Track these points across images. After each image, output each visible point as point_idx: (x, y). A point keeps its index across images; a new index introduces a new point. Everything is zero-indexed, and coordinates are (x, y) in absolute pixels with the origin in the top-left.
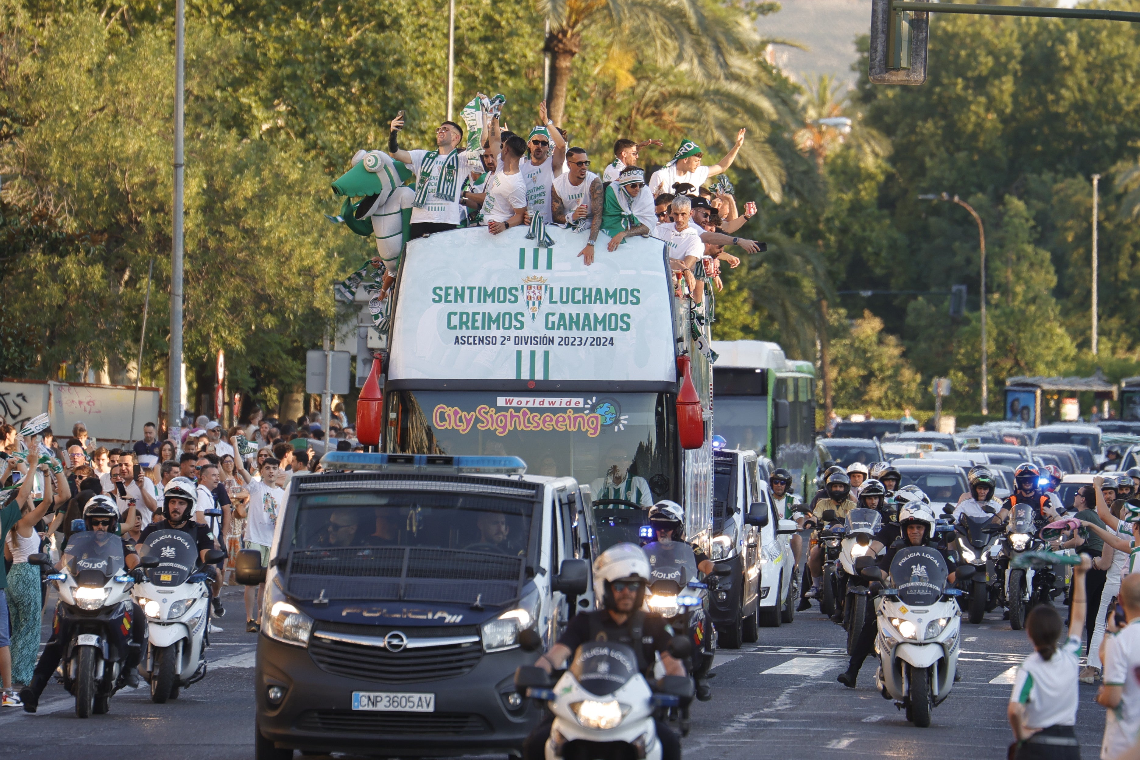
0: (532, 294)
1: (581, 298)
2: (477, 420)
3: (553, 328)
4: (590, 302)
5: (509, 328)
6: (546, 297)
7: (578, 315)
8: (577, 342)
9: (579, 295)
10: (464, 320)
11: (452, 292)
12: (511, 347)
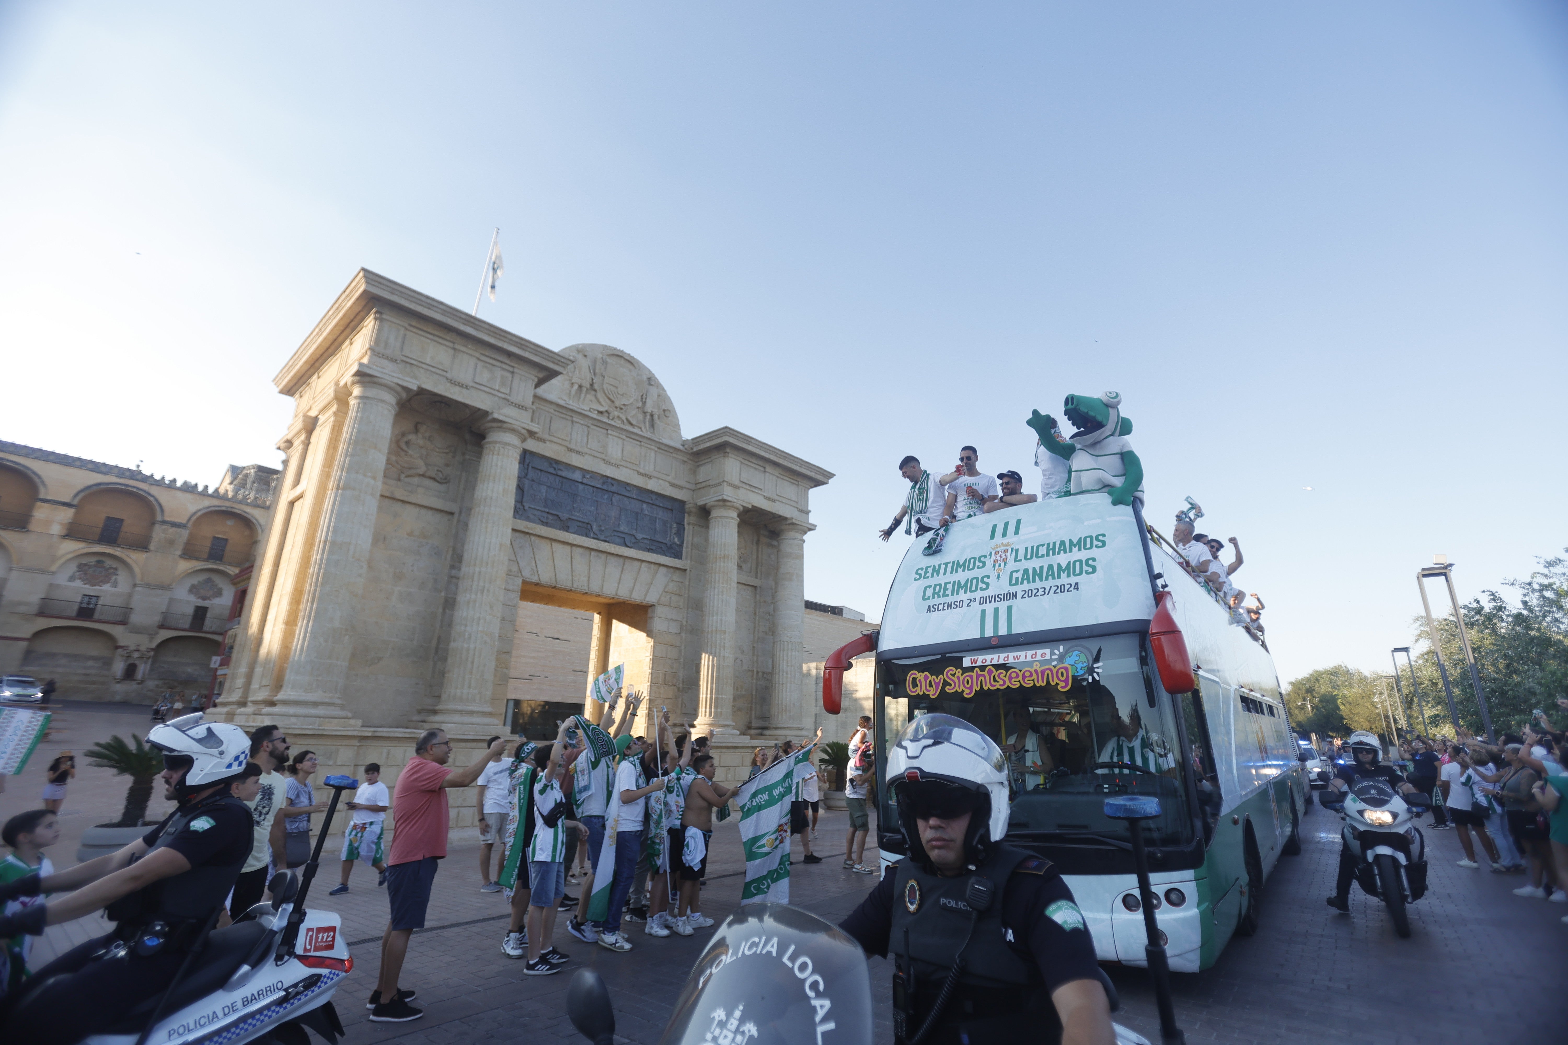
0: (999, 558)
1: (1045, 552)
2: (946, 683)
3: (1016, 584)
4: (1054, 554)
5: (976, 590)
6: (1011, 557)
7: (1041, 568)
8: (1041, 592)
9: (1043, 551)
10: (937, 590)
11: (930, 570)
12: (976, 607)
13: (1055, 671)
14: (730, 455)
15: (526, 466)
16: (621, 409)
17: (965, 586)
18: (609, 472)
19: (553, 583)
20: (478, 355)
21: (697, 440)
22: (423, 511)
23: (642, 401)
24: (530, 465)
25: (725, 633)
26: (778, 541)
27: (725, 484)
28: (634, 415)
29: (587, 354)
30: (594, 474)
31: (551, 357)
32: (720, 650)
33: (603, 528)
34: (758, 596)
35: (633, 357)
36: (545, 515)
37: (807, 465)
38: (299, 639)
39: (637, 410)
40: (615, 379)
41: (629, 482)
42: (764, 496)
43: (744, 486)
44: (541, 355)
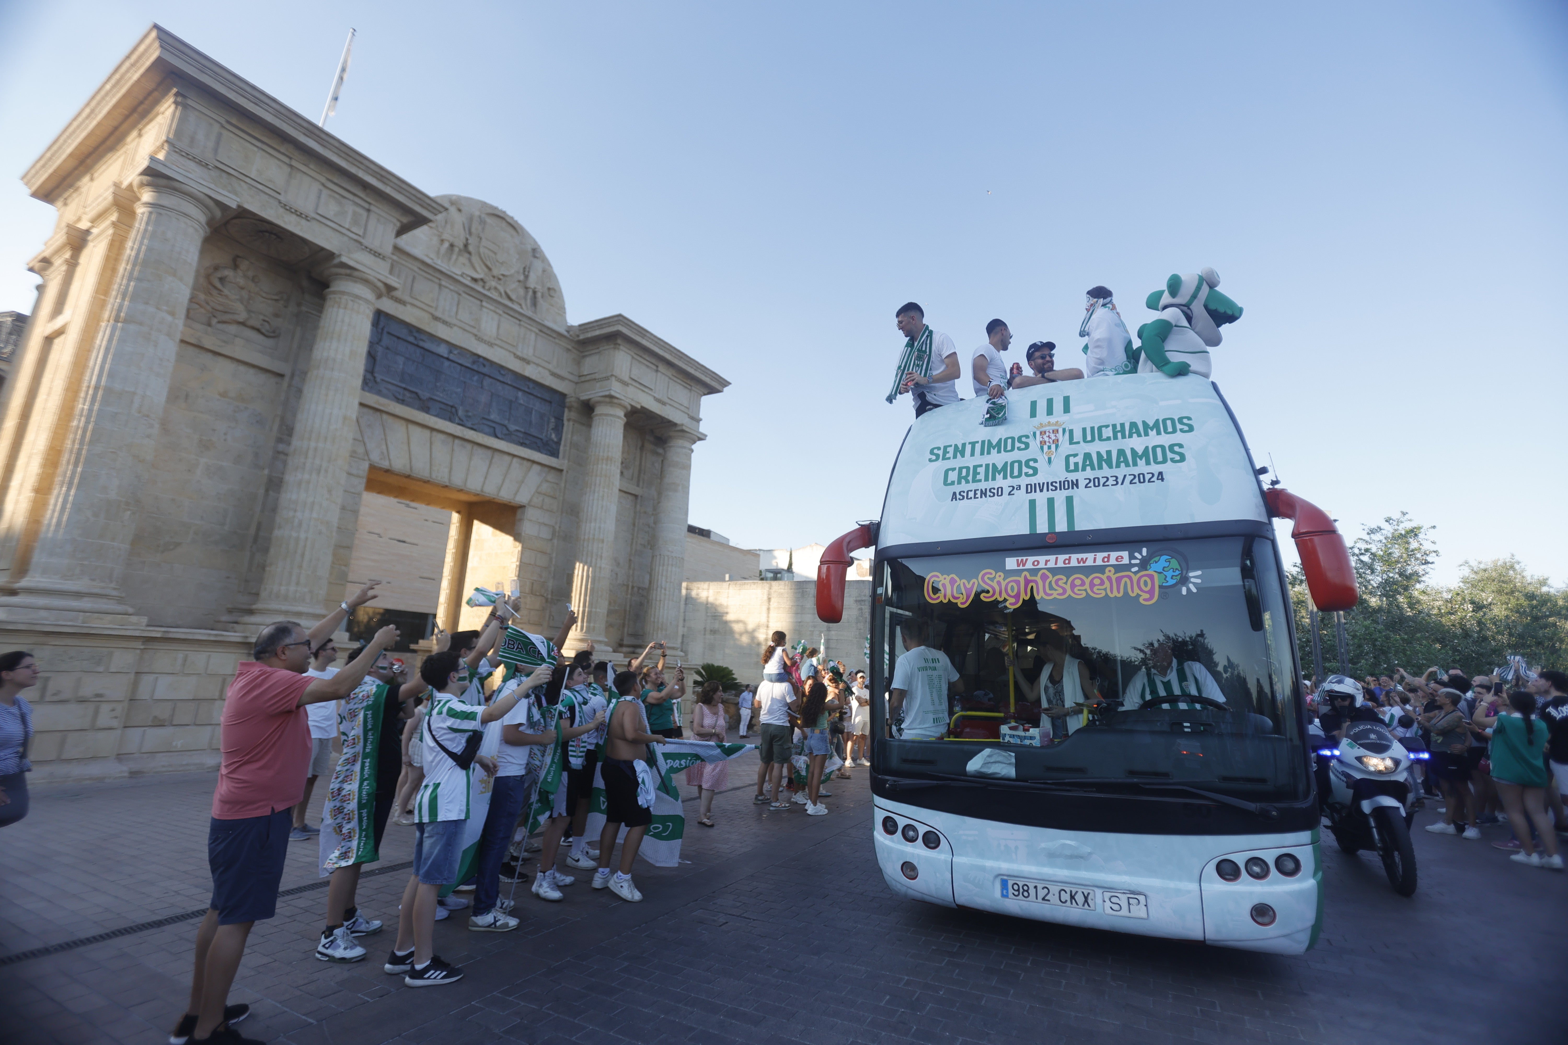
0: (1047, 439)
1: (1111, 435)
2: (981, 589)
3: (1076, 469)
4: (1124, 437)
5: (1020, 475)
6: (1064, 440)
7: (1109, 453)
8: (1111, 481)
9: (1108, 432)
10: (964, 474)
11: (951, 450)
12: (1022, 497)
13: (1135, 578)
14: (621, 347)
15: (380, 331)
16: (500, 279)
17: (1005, 470)
18: (481, 350)
19: (407, 471)
20: (323, 180)
21: (584, 327)
22: (242, 368)
23: (524, 274)
24: (386, 330)
25: (603, 541)
26: (664, 449)
27: (613, 379)
28: (513, 288)
29: (461, 208)
30: (463, 351)
31: (419, 199)
32: (596, 560)
33: (470, 414)
34: (638, 507)
35: (516, 222)
36: (401, 391)
37: (703, 369)
38: (54, 511)
39: (517, 283)
40: (494, 243)
41: (503, 364)
42: (654, 397)
43: (634, 384)
44: (407, 194)
